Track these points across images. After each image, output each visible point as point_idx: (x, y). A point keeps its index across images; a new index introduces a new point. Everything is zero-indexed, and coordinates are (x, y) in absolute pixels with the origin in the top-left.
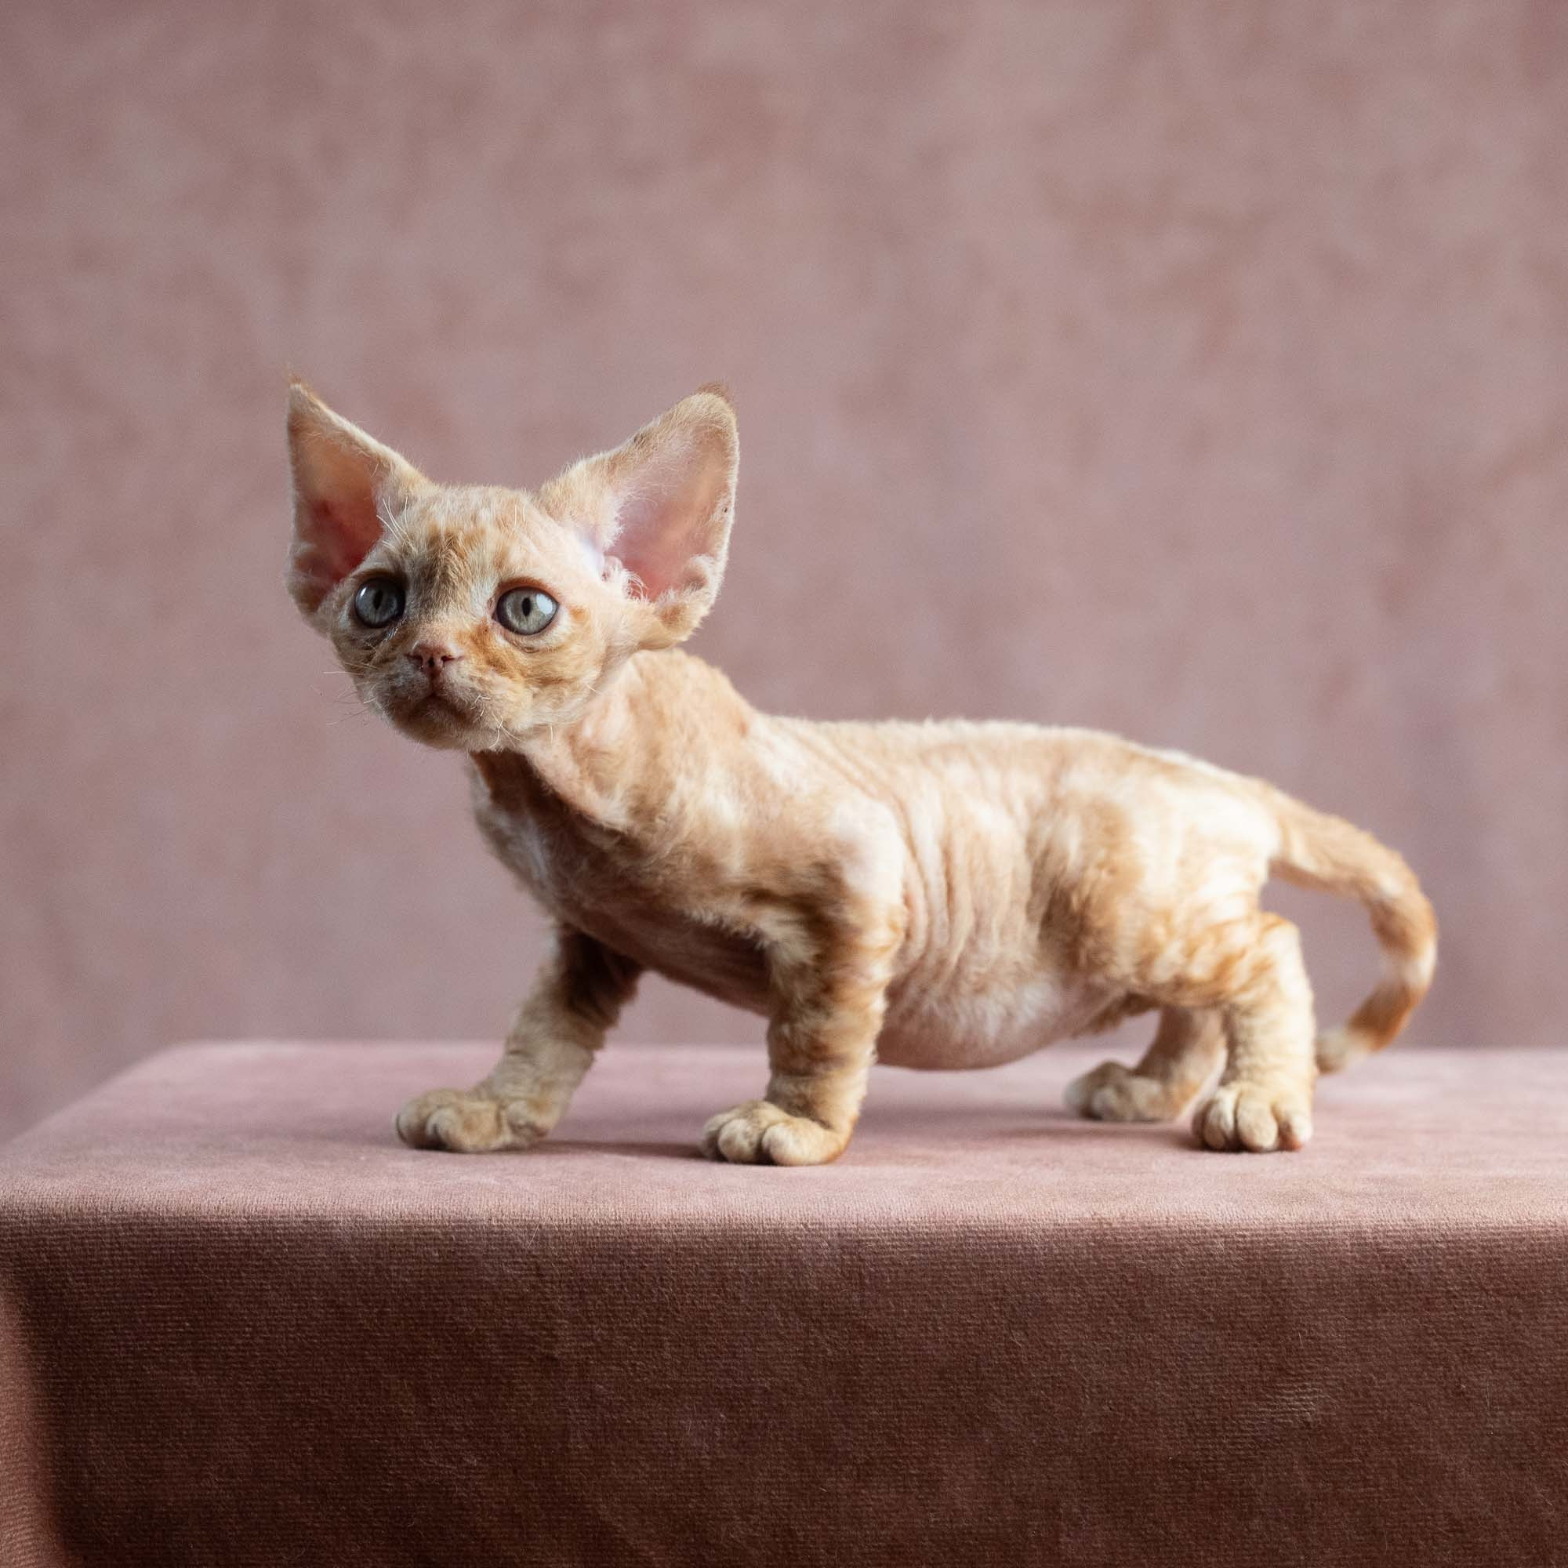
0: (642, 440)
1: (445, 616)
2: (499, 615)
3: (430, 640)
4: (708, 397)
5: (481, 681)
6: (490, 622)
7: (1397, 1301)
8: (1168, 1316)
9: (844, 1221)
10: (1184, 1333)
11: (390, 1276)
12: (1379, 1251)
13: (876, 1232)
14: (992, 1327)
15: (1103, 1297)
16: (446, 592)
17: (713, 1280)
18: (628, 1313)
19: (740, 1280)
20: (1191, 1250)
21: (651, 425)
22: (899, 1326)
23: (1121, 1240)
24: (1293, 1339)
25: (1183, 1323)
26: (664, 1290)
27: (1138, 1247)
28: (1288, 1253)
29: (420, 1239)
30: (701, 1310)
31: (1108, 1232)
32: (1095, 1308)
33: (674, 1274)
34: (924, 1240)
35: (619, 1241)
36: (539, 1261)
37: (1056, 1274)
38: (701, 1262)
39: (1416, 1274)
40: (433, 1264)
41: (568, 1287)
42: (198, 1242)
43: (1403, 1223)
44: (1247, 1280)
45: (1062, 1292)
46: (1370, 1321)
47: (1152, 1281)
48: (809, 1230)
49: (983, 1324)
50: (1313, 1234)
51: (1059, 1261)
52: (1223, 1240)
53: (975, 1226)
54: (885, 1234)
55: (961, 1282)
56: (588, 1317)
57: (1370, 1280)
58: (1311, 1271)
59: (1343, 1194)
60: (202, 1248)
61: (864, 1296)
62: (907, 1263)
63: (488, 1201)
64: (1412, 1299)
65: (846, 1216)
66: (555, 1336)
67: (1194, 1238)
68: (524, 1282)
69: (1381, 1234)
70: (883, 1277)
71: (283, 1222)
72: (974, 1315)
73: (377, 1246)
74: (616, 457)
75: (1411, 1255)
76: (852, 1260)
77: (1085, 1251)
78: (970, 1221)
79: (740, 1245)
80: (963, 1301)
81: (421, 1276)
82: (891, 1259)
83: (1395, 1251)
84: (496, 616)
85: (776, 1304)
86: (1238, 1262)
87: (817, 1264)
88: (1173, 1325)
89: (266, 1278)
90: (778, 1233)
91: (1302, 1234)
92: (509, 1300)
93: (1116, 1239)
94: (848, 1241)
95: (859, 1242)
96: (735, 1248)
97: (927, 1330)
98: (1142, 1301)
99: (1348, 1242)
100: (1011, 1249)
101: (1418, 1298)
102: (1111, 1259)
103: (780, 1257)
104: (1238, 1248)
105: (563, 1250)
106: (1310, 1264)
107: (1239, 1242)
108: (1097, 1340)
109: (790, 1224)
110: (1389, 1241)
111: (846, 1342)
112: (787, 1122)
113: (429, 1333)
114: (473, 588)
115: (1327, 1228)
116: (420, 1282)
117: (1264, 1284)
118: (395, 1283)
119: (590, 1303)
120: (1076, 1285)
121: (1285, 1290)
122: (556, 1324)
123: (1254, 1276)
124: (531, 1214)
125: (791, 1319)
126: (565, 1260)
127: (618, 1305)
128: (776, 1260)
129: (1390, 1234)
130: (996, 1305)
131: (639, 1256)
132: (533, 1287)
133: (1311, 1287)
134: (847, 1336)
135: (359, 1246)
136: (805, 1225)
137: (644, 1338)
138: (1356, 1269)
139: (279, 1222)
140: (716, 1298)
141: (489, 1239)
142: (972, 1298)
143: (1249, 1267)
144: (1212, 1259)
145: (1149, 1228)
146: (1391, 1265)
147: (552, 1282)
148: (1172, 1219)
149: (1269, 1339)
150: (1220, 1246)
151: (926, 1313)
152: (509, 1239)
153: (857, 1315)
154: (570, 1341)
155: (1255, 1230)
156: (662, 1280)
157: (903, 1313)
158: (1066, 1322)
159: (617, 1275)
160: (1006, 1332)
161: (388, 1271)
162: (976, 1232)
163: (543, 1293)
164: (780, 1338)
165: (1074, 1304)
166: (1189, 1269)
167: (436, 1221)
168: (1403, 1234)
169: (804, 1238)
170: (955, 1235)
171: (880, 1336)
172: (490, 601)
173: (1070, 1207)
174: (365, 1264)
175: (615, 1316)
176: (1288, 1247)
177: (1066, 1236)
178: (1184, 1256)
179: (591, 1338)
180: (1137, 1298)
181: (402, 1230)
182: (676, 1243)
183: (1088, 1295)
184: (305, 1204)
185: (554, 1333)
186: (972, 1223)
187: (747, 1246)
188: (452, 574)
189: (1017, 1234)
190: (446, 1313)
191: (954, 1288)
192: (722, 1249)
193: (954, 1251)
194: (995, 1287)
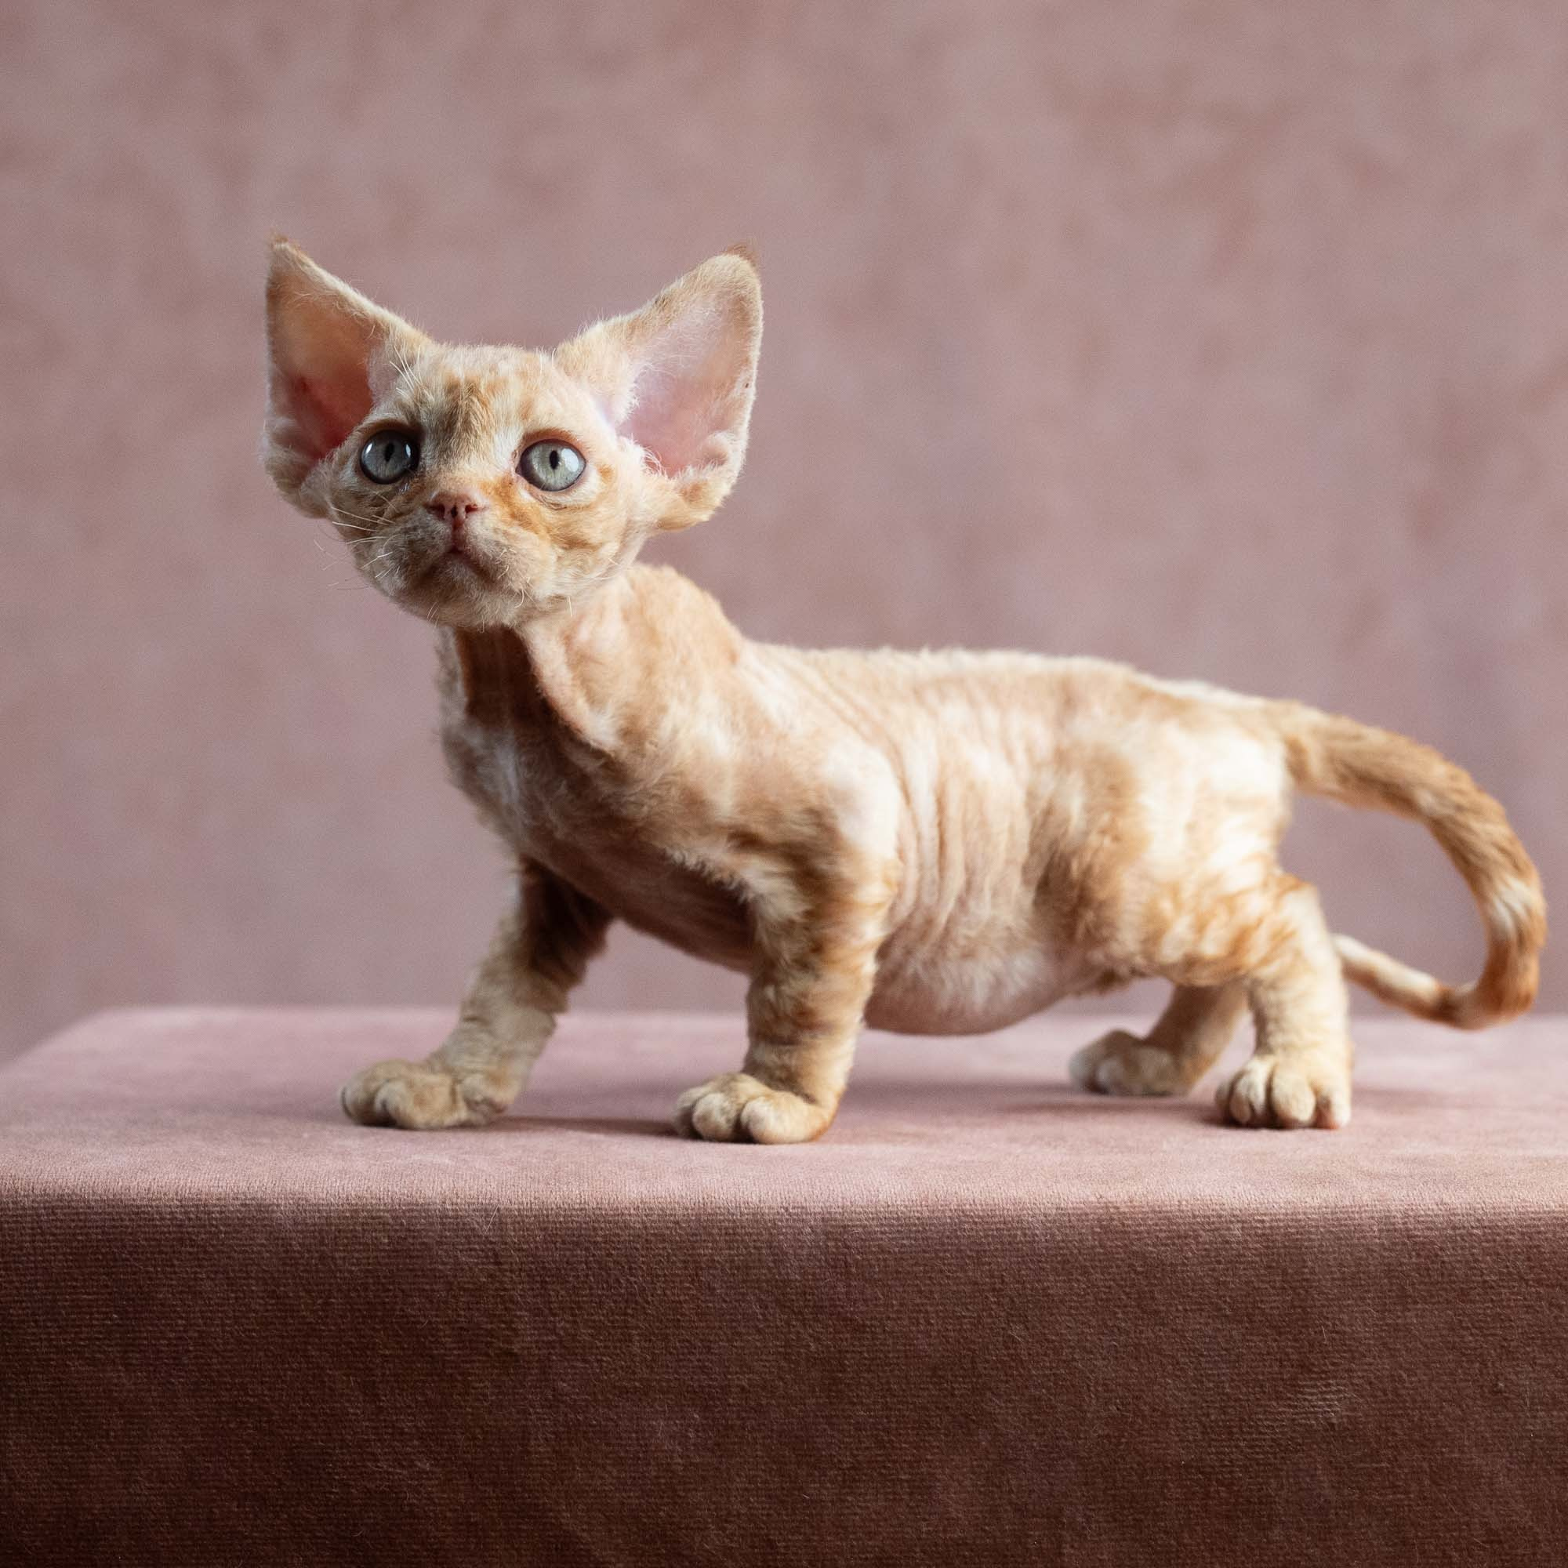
0: (664, 304)
1: (467, 466)
2: (524, 469)
3: (453, 488)
4: (734, 259)
5: (506, 534)
6: (514, 475)
7: (1428, 1291)
8: (1180, 1308)
9: (828, 1204)
10: (1198, 1327)
11: (335, 1265)
12: (1409, 1237)
13: (862, 1216)
14: (989, 1320)
15: (1110, 1287)
16: (468, 442)
17: (686, 1268)
18: (594, 1305)
19: (716, 1268)
20: (1205, 1236)
21: (673, 286)
22: (889, 1318)
23: (1128, 1226)
24: (1316, 1332)
25: (1197, 1315)
26: (633, 1279)
27: (1148, 1233)
28: (1310, 1240)
29: (367, 1224)
30: (673, 1302)
31: (1115, 1217)
32: (1101, 1300)
33: (643, 1263)
34: (915, 1225)
35: (584, 1226)
36: (497, 1248)
37: (1058, 1262)
38: (673, 1250)
39: (1450, 1263)
40: (381, 1251)
41: (528, 1276)
42: (127, 1227)
43: (1435, 1207)
44: (1265, 1269)
45: (1064, 1281)
46: (1399, 1314)
47: (1163, 1270)
48: (790, 1214)
49: (979, 1316)
50: (1338, 1219)
51: (1061, 1248)
52: (1240, 1225)
53: (971, 1211)
54: (873, 1219)
55: (956, 1272)
56: (550, 1309)
57: (1400, 1269)
58: (1335, 1259)
59: (1372, 1176)
60: (131, 1234)
61: (849, 1286)
62: (897, 1250)
63: (441, 1183)
64: (1445, 1290)
65: (831, 1200)
66: (514, 1330)
67: (1208, 1224)
68: (481, 1270)
69: (1411, 1219)
70: (871, 1266)
71: (220, 1206)
72: (970, 1307)
73: (320, 1231)
74: (636, 319)
75: (1443, 1242)
76: (837, 1248)
77: (1090, 1238)
78: (965, 1205)
79: (715, 1231)
80: (958, 1292)
81: (369, 1264)
82: (879, 1246)
83: (1425, 1237)
84: (520, 469)
85: (755, 1295)
86: (1256, 1249)
87: (799, 1251)
88: (1185, 1317)
89: (200, 1266)
90: (757, 1217)
91: (1326, 1218)
92: (465, 1290)
93: (1123, 1225)
94: (832, 1226)
95: (844, 1227)
96: (710, 1234)
97: (918, 1323)
98: (1151, 1292)
99: (1375, 1228)
100: (1010, 1236)
101: (1453, 1289)
102: (1117, 1246)
103: (759, 1244)
104: (1256, 1235)
105: (524, 1236)
106: (1334, 1252)
107: (1257, 1227)
108: (1103, 1334)
109: (770, 1208)
110: (1420, 1227)
111: (832, 1336)
112: (768, 1097)
113: (377, 1327)
114: (496, 439)
115: (1353, 1212)
116: (368, 1270)
117: (1285, 1273)
118: (340, 1272)
119: (552, 1293)
120: (1081, 1275)
121: (1307, 1280)
122: (515, 1316)
123: (1274, 1264)
124: (489, 1196)
125: (771, 1311)
126: (525, 1247)
127: (583, 1296)
128: (755, 1248)
129: (1421, 1219)
130: (994, 1296)
131: (605, 1242)
132: (491, 1276)
133: (1335, 1276)
134: (831, 1330)
135: (302, 1232)
136: (787, 1209)
137: (613, 1332)
138: (1384, 1257)
139: (215, 1206)
140: (689, 1288)
141: (443, 1224)
142: (968, 1289)
143: (1267, 1255)
144: (1227, 1246)
145: (1160, 1212)
146: (1422, 1253)
147: (511, 1271)
148: (1184, 1203)
149: (1290, 1332)
150: (1236, 1232)
151: (918, 1305)
152: (464, 1224)
153: (842, 1307)
154: (531, 1335)
155: (1275, 1215)
156: (630, 1268)
157: (893, 1306)
158: (1071, 1315)
159: (581, 1262)
160: (1004, 1325)
161: (333, 1258)
162: (972, 1217)
163: (501, 1282)
164: (759, 1331)
165: (1078, 1295)
166: (1202, 1256)
167: (385, 1204)
168: (1435, 1219)
169: (784, 1224)
170: (949, 1221)
171: (868, 1329)
172: (514, 453)
173: (1074, 1190)
174: (309, 1251)
175: (580, 1308)
176: (1310, 1233)
177: (1070, 1221)
178: (1198, 1243)
179: (554, 1331)
180: (1146, 1289)
181: (348, 1215)
182: (646, 1228)
183: (1093, 1285)
184: (243, 1186)
185: (514, 1326)
186: (968, 1207)
187: (723, 1232)
188: (474, 422)
189: (1016, 1219)
190: (396, 1303)
191: (948, 1277)
192: (696, 1235)
193: (948, 1237)
194: (992, 1277)
